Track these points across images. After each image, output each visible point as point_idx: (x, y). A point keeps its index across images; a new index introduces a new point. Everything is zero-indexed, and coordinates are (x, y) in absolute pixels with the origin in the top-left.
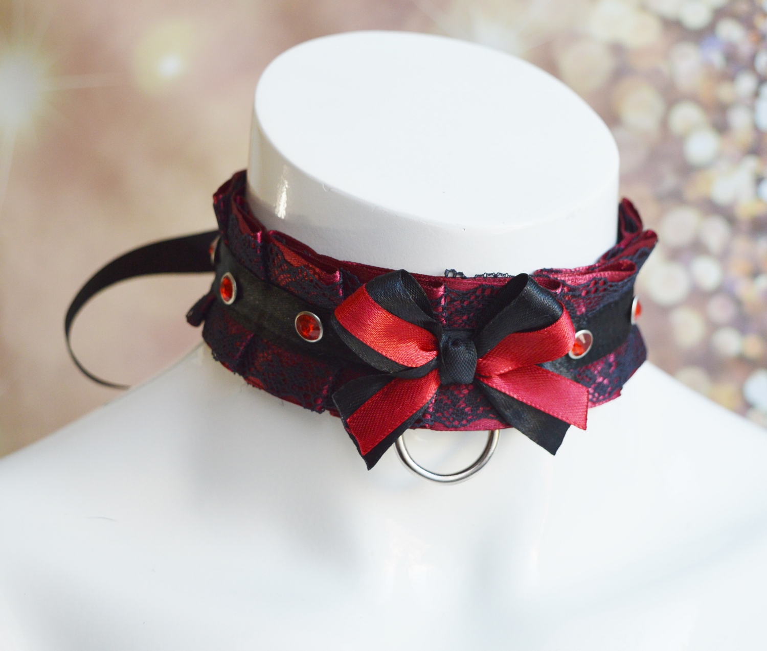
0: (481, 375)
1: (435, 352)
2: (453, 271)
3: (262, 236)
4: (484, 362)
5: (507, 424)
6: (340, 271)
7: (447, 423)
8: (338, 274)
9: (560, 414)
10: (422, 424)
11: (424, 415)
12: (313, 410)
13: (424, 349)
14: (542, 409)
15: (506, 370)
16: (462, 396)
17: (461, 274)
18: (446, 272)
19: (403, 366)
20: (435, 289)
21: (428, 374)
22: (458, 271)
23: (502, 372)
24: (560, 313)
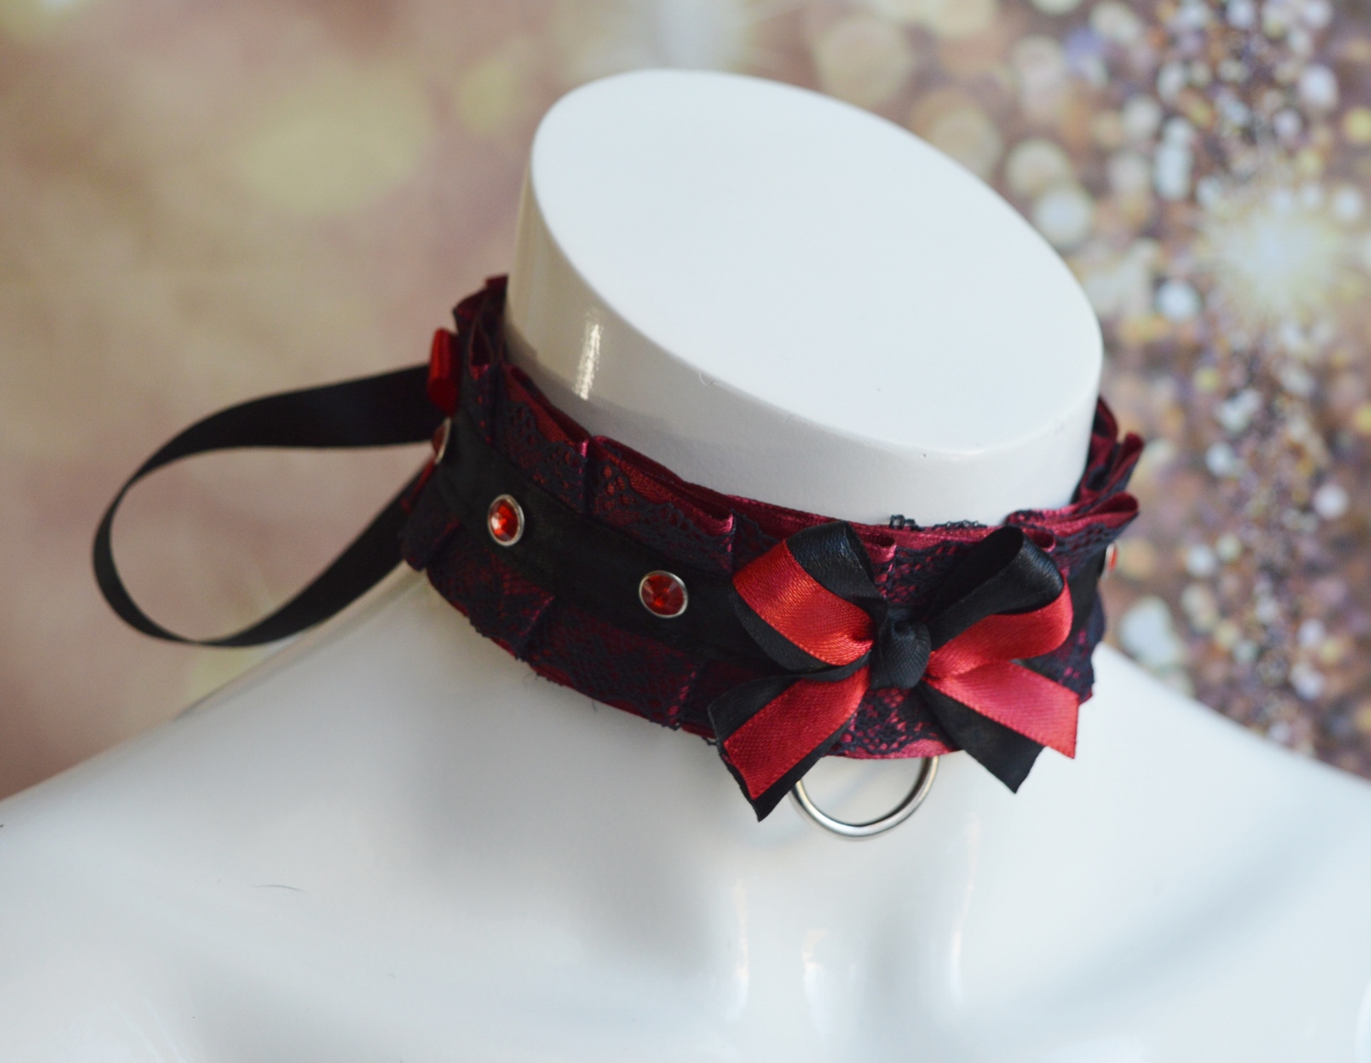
0: (932, 675)
1: (869, 644)
2: (901, 517)
3: (588, 447)
4: (937, 655)
5: (953, 746)
6: (734, 515)
7: (871, 747)
8: (731, 520)
9: (1034, 732)
10: (840, 751)
11: (843, 737)
12: (664, 725)
13: (857, 638)
14: (1015, 728)
15: (968, 669)
16: (894, 705)
17: (912, 522)
18: (893, 518)
19: (824, 663)
20: (884, 550)
21: (853, 675)
22: (907, 517)
23: (962, 671)
24: (1060, 587)
